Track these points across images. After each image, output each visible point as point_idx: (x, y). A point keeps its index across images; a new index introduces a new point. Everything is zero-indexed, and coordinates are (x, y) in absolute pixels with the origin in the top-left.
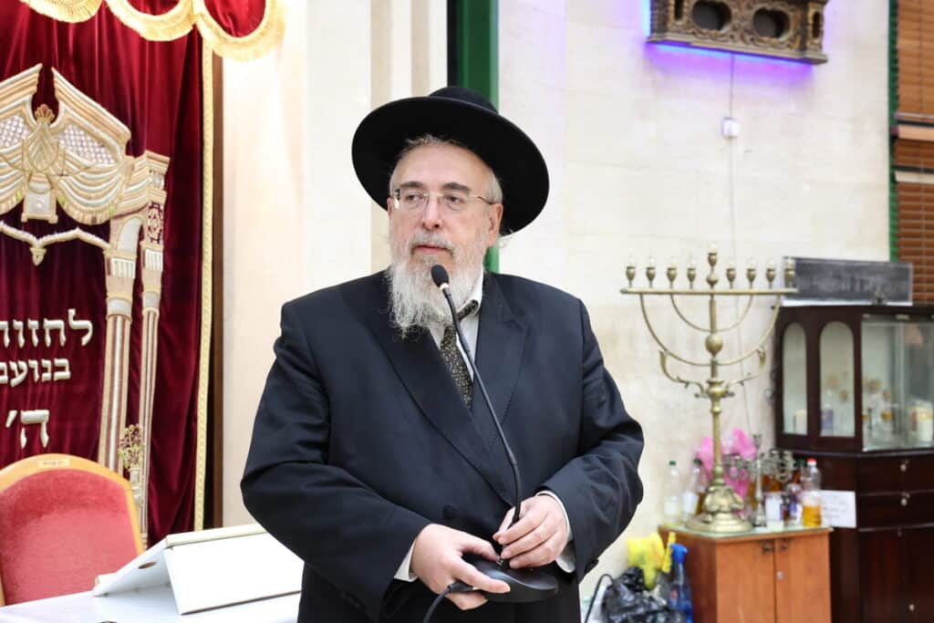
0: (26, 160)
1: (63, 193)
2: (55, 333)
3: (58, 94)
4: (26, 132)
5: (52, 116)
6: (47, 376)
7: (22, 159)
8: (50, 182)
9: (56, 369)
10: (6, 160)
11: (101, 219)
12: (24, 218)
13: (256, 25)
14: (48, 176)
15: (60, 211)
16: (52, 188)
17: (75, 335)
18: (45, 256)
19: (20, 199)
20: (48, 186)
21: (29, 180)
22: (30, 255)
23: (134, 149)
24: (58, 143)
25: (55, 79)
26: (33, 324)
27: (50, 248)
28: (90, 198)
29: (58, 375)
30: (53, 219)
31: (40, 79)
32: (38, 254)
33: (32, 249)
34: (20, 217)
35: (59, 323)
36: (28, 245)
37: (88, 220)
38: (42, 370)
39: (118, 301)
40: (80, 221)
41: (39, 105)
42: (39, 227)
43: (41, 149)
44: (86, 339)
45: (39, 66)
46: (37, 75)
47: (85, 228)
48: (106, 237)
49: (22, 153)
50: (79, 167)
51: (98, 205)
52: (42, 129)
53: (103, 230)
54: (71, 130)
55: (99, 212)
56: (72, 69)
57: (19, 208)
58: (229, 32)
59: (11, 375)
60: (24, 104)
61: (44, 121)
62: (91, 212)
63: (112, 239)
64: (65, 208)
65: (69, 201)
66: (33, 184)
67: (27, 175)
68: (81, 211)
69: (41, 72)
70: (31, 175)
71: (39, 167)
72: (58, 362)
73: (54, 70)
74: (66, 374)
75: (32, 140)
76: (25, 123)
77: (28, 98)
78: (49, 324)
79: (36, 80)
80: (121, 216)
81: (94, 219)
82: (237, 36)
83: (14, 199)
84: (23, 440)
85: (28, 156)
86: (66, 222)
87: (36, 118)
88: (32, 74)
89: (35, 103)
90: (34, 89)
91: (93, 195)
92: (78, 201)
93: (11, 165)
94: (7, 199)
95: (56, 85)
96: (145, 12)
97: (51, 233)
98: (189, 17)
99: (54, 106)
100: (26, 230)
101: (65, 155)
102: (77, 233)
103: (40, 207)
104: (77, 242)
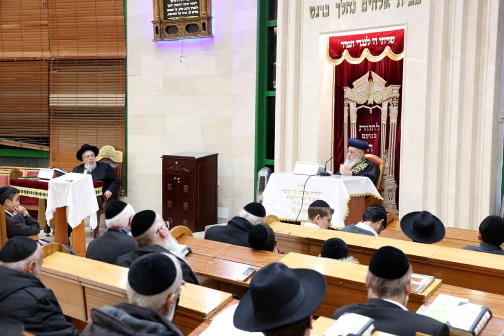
0: (368, 92)
1: (374, 97)
2: (374, 128)
3: (372, 76)
5: (372, 81)
6: (372, 137)
9: (374, 136)
10: (364, 92)
12: (368, 104)
14: (372, 94)
15: (374, 102)
16: (372, 97)
17: (377, 128)
18: (372, 112)
22: (369, 112)
23: (386, 85)
24: (373, 87)
26: (367, 126)
27: (373, 110)
28: (379, 98)
29: (375, 137)
30: (373, 103)
35: (374, 126)
36: (369, 109)
37: (378, 103)
38: (371, 136)
39: (384, 121)
41: (369, 79)
42: (371, 105)
43: (371, 89)
44: (378, 130)
53: (381, 105)
54: (375, 84)
55: (380, 101)
57: (367, 102)
58: (396, 53)
59: (366, 137)
60: (367, 80)
61: (371, 83)
63: (383, 107)
65: (375, 99)
66: (369, 97)
68: (377, 101)
69: (370, 73)
70: (369, 95)
72: (375, 134)
73: (372, 72)
76: (367, 83)
78: (372, 126)
80: (383, 101)
81: (380, 103)
83: (366, 100)
84: (368, 150)
86: (375, 104)
87: (369, 82)
88: (368, 74)
90: (368, 76)
92: (377, 99)
95: (372, 74)
97: (373, 107)
99: (372, 79)
100: (369, 106)
101: (374, 89)
102: (377, 106)
103: (370, 102)
104: (377, 108)
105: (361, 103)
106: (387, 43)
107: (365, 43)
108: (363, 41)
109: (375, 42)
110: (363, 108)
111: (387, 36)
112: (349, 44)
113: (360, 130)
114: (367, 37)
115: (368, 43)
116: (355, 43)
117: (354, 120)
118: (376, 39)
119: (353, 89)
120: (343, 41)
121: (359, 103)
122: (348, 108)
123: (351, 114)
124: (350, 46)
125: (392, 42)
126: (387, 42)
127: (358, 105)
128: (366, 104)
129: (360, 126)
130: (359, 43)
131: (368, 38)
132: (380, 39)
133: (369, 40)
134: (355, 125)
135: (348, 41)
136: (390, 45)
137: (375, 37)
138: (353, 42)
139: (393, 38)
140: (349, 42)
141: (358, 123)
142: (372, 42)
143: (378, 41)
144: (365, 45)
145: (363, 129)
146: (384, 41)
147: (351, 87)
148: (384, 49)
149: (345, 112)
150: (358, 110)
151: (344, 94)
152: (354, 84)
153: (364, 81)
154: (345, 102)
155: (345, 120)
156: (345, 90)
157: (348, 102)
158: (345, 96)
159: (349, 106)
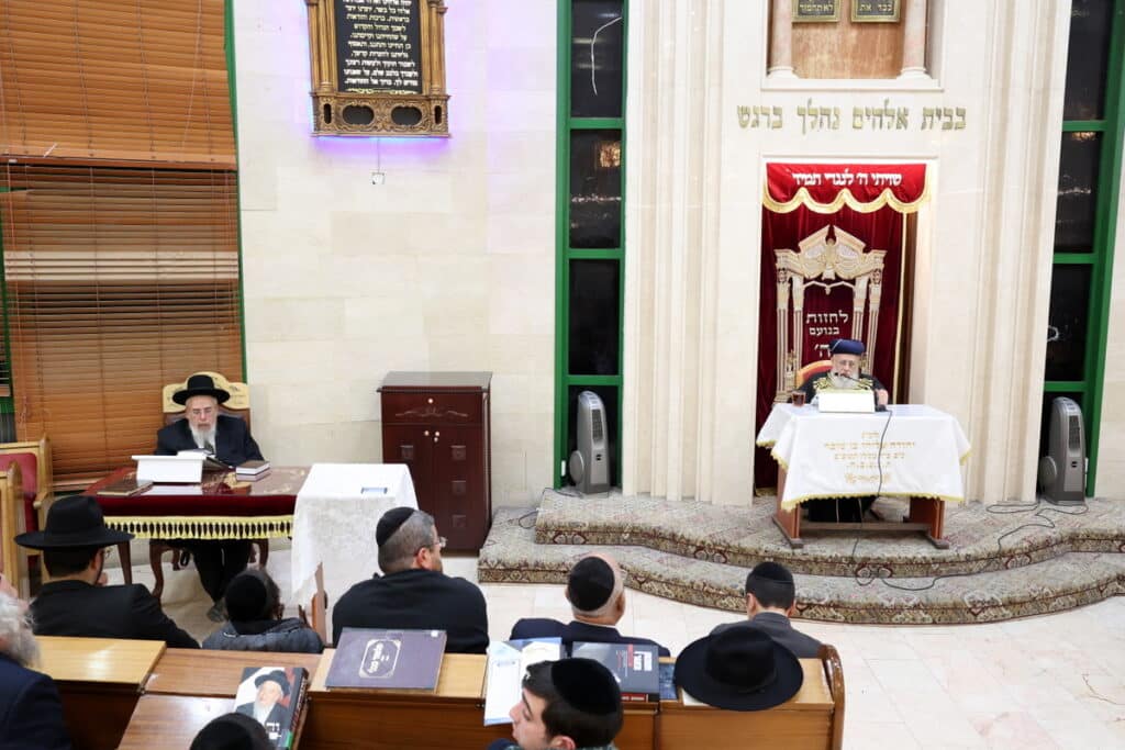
0: (824, 259)
1: (838, 269)
2: (834, 318)
3: (836, 234)
4: (824, 249)
5: (834, 242)
6: (830, 333)
7: (822, 259)
8: (833, 265)
9: (834, 331)
10: (816, 260)
11: (852, 277)
12: (823, 279)
13: (919, 196)
15: (836, 275)
17: (842, 319)
18: (831, 292)
19: (821, 272)
20: (832, 267)
22: (825, 291)
23: (866, 250)
24: (836, 252)
25: (835, 229)
26: (820, 315)
27: (832, 288)
28: (847, 270)
30: (833, 278)
31: (829, 230)
32: (828, 291)
33: (826, 289)
34: (821, 278)
35: (835, 315)
36: (824, 288)
37: (846, 278)
38: (828, 331)
39: (858, 307)
40: (844, 278)
41: (829, 239)
42: (828, 281)
43: (829, 254)
44: (845, 321)
45: (828, 227)
47: (846, 281)
48: (854, 284)
49: (822, 257)
50: (844, 259)
51: (851, 272)
52: (830, 247)
53: (853, 281)
54: (841, 246)
56: (841, 224)
57: (821, 275)
58: (904, 201)
59: (817, 332)
60: (823, 239)
61: (831, 244)
62: (848, 275)
63: (857, 285)
64: (838, 274)
65: (840, 272)
66: (826, 267)
68: (844, 275)
69: (830, 228)
70: (825, 264)
71: (828, 261)
72: (835, 328)
73: (834, 226)
74: (838, 333)
75: (826, 251)
76: (824, 246)
77: (825, 237)
78: (831, 315)
80: (860, 276)
81: (849, 277)
82: (908, 202)
83: (819, 272)
85: (825, 257)
86: (838, 279)
87: (827, 244)
88: (826, 230)
89: (827, 239)
90: (827, 234)
91: (849, 269)
92: (843, 271)
93: (818, 261)
94: (817, 272)
95: (835, 231)
96: (864, 203)
97: (833, 283)
98: (884, 200)
99: (835, 239)
100: (823, 283)
101: (838, 255)
102: (843, 283)
103: (829, 274)
104: (843, 286)
105: (812, 277)
106: (887, 184)
107: (842, 179)
108: (838, 176)
109: (864, 180)
110: (813, 285)
111: (886, 172)
112: (809, 179)
113: (808, 322)
114: (847, 170)
115: (848, 180)
116: (823, 178)
117: (798, 306)
118: (865, 176)
119: (799, 254)
120: (796, 172)
121: (807, 276)
122: (789, 285)
123: (794, 295)
124: (813, 183)
125: (896, 183)
126: (887, 182)
127: (806, 281)
128: (819, 279)
129: (809, 316)
130: (831, 180)
131: (849, 172)
132: (873, 176)
133: (851, 176)
134: (802, 314)
135: (807, 173)
136: (894, 188)
137: (863, 172)
138: (818, 176)
139: (899, 176)
140: (809, 176)
141: (806, 310)
142: (857, 180)
143: (870, 179)
144: (843, 183)
145: (812, 319)
146: (880, 180)
147: (797, 250)
148: (881, 192)
149: (782, 291)
150: (807, 289)
151: (776, 261)
152: (801, 244)
153: (817, 241)
154: (781, 275)
155: (782, 305)
156: (780, 253)
157: (789, 275)
158: (779, 265)
159: (791, 281)
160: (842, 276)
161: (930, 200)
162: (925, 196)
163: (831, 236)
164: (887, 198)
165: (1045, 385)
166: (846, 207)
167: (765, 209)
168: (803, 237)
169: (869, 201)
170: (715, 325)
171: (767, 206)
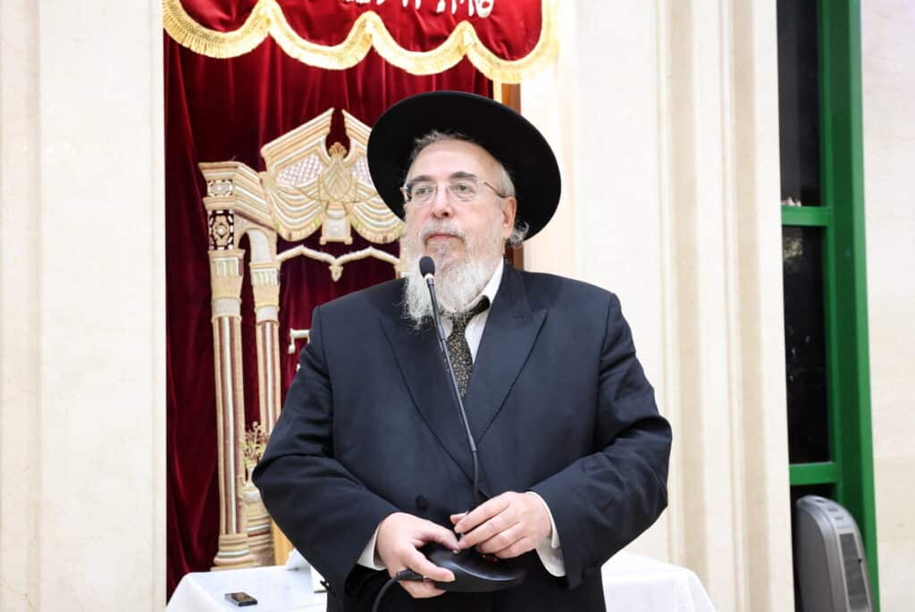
0: (322, 192)
1: (356, 217)
3: (349, 133)
4: (321, 167)
5: (345, 151)
7: (319, 191)
8: (345, 209)
10: (304, 193)
11: (391, 238)
12: (323, 241)
13: (532, 47)
14: (344, 204)
15: (354, 233)
16: (347, 214)
18: (343, 272)
19: (319, 225)
20: (343, 212)
21: (327, 208)
22: (329, 273)
24: (351, 175)
25: (346, 120)
27: (346, 265)
28: (380, 220)
30: (349, 240)
31: (333, 121)
32: (336, 272)
33: (331, 268)
34: (318, 240)
36: (327, 264)
37: (379, 239)
40: (373, 240)
41: (333, 144)
42: (336, 248)
43: (336, 181)
45: (331, 111)
46: (330, 118)
47: (377, 246)
48: (397, 254)
49: (319, 187)
50: (369, 193)
51: (388, 226)
52: (337, 164)
54: (361, 162)
55: (388, 232)
56: (362, 109)
57: (318, 233)
58: (502, 56)
60: (319, 144)
61: (337, 157)
62: (382, 232)
63: (402, 255)
64: (358, 230)
65: (362, 224)
66: (329, 212)
67: (325, 204)
68: (374, 232)
69: (333, 115)
70: (328, 204)
71: (336, 197)
73: (344, 112)
75: (329, 173)
76: (321, 159)
77: (323, 138)
79: (329, 123)
81: (385, 238)
82: (512, 59)
83: (313, 225)
85: (325, 187)
86: (359, 242)
87: (330, 155)
88: (325, 118)
89: (329, 142)
90: (328, 130)
91: (383, 217)
92: (372, 224)
93: (309, 197)
94: (307, 225)
95: (347, 125)
96: (414, 50)
97: (347, 253)
98: (459, 49)
99: (346, 143)
100: (325, 251)
101: (357, 184)
102: (370, 251)
103: (337, 231)
104: (370, 260)
105: (297, 237)
106: (463, 12)
110: (301, 257)
113: (292, 348)
117: (267, 308)
119: (262, 174)
121: (285, 236)
122: (241, 253)
123: (255, 281)
125: (484, 12)
126: (463, 6)
127: (282, 245)
128: (313, 241)
129: (295, 334)
134: (276, 328)
136: (478, 21)
141: (287, 318)
145: (300, 342)
147: (258, 165)
148: (451, 29)
149: (224, 268)
150: (285, 265)
151: (205, 194)
152: (266, 151)
153: (306, 146)
154: (218, 229)
155: (226, 307)
156: (213, 173)
157: (241, 226)
158: (212, 202)
159: (245, 243)
160: (368, 235)
161: (556, 57)
162: (545, 45)
163: (338, 136)
164: (464, 44)
165: (791, 471)
166: (373, 56)
167: (169, 43)
168: (273, 134)
169: (424, 49)
170: (36, 359)
171: (178, 38)
